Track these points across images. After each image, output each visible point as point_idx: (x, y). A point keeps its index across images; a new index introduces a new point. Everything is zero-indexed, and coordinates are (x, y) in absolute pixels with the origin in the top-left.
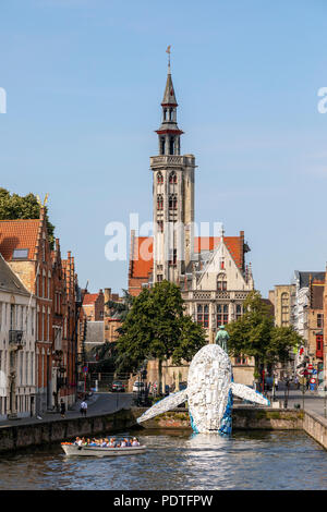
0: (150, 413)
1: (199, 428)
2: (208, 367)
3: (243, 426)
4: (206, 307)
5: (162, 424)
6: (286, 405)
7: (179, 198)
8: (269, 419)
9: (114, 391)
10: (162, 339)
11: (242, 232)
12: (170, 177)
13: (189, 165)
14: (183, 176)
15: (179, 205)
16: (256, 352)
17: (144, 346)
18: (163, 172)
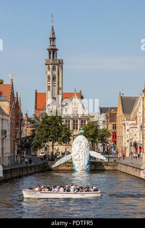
0: (57, 163)
1: (77, 170)
2: (80, 145)
3: (93, 169)
4: (69, 121)
5: (60, 168)
6: (108, 160)
7: (57, 76)
8: (103, 166)
9: (32, 155)
10: (54, 134)
11: (81, 91)
12: (53, 68)
13: (60, 63)
14: (58, 68)
15: (57, 80)
16: (92, 139)
17: (47, 137)
18: (50, 66)
